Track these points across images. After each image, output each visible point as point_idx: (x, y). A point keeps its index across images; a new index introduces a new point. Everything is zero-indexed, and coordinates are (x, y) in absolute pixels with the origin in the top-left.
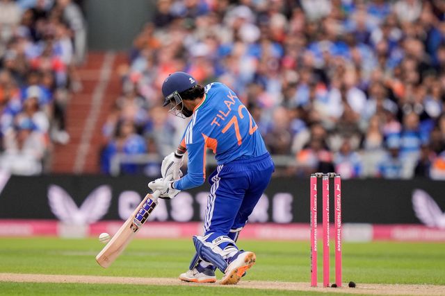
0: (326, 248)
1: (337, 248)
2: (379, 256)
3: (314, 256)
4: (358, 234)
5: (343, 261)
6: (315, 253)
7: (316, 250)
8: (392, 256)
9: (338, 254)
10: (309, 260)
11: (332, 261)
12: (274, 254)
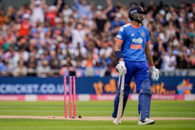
0: (70, 103)
1: (74, 103)
2: (91, 106)
3: (65, 106)
4: (84, 98)
5: (77, 108)
6: (66, 105)
7: (66, 104)
8: (96, 106)
9: (75, 106)
10: (64, 108)
11: (73, 108)
12: (52, 106)
